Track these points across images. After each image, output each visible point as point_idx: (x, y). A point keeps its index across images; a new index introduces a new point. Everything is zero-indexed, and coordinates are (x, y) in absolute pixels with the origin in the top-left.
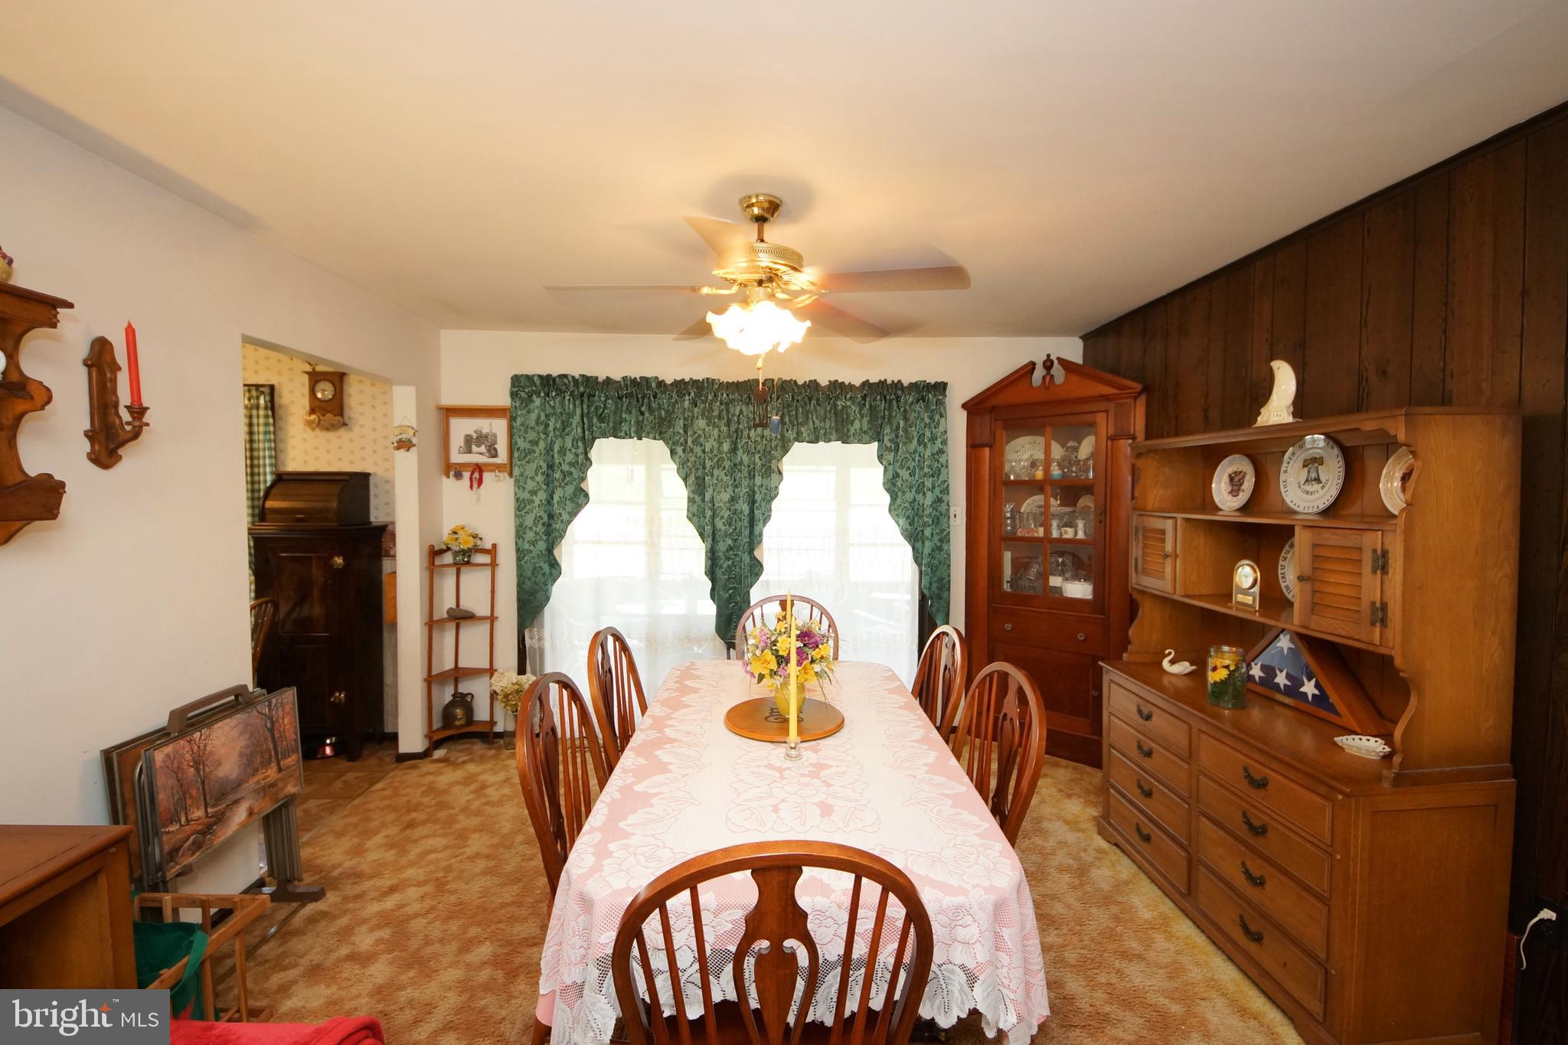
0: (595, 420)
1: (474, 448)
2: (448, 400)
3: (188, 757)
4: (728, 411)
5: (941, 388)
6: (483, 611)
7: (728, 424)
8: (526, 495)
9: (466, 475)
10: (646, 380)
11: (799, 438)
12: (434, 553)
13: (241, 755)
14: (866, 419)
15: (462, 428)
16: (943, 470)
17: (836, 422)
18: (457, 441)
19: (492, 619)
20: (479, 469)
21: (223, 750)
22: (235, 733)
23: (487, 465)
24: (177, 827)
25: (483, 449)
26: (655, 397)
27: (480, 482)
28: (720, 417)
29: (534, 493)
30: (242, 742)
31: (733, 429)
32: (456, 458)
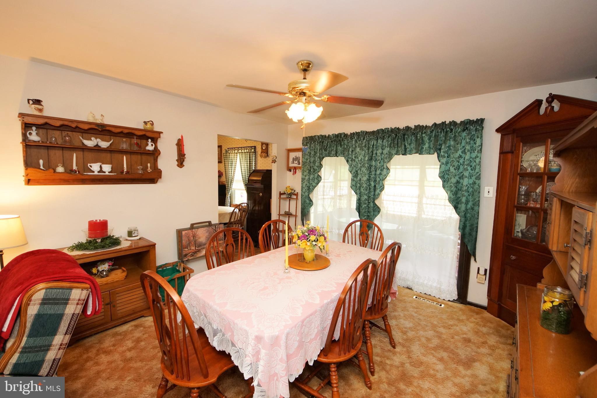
0: (323, 151)
1: (295, 162)
2: (289, 147)
3: (191, 234)
4: (369, 144)
5: (480, 122)
6: (294, 213)
7: (368, 149)
8: (304, 177)
9: (292, 170)
10: (341, 134)
11: (397, 153)
12: (281, 194)
13: (206, 237)
14: (432, 143)
15: (292, 155)
16: (478, 167)
17: (416, 145)
18: (291, 160)
19: (296, 216)
20: (295, 168)
21: (201, 235)
22: (205, 232)
23: (297, 167)
24: (187, 250)
25: (297, 162)
26: (343, 140)
27: (295, 172)
28: (365, 146)
29: (305, 176)
30: (207, 234)
31: (370, 151)
32: (291, 165)
